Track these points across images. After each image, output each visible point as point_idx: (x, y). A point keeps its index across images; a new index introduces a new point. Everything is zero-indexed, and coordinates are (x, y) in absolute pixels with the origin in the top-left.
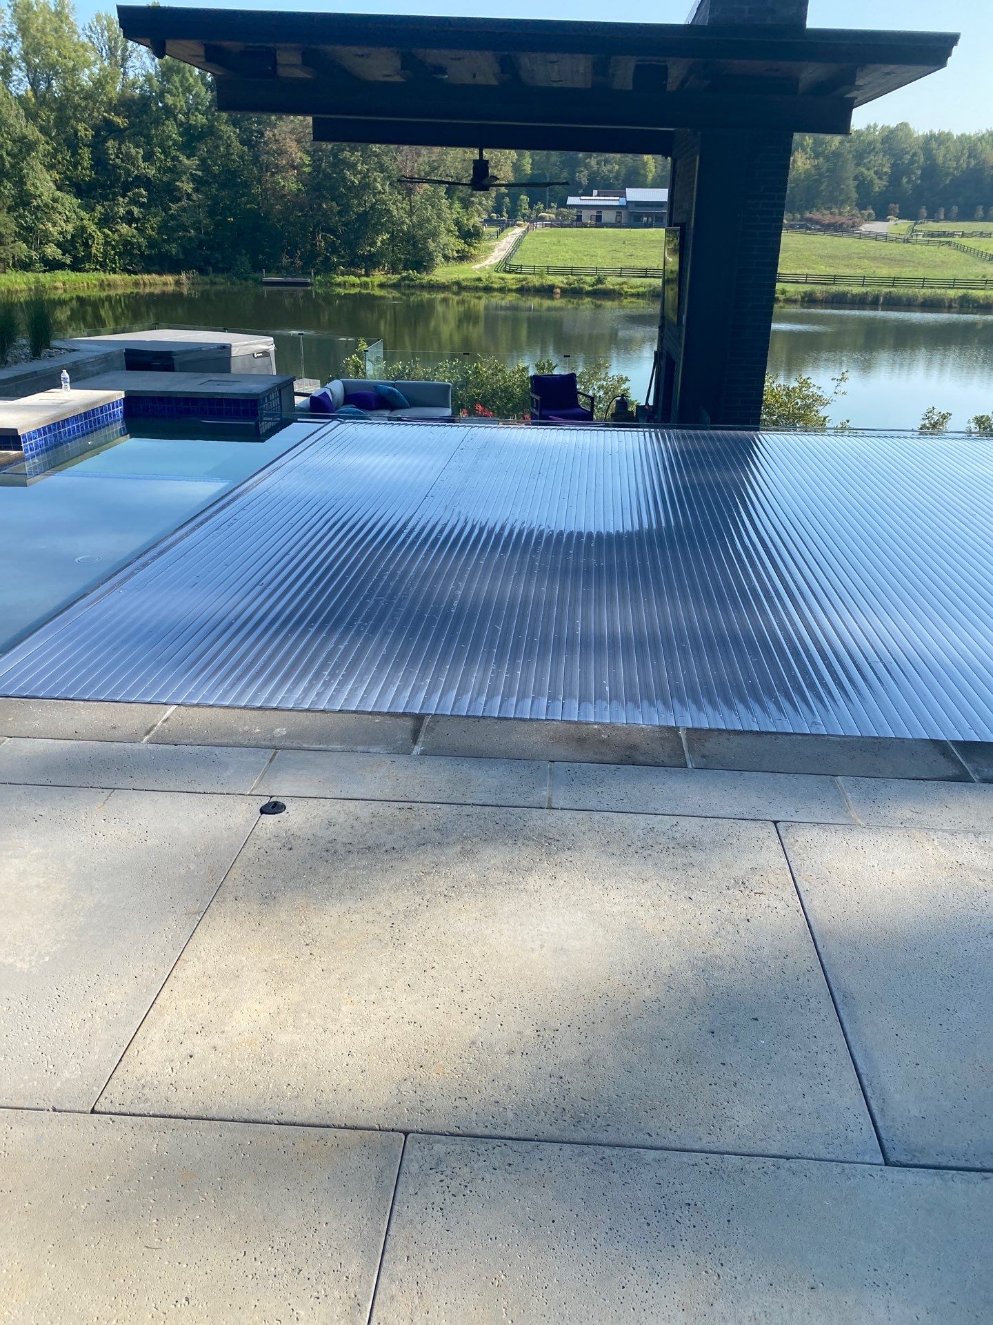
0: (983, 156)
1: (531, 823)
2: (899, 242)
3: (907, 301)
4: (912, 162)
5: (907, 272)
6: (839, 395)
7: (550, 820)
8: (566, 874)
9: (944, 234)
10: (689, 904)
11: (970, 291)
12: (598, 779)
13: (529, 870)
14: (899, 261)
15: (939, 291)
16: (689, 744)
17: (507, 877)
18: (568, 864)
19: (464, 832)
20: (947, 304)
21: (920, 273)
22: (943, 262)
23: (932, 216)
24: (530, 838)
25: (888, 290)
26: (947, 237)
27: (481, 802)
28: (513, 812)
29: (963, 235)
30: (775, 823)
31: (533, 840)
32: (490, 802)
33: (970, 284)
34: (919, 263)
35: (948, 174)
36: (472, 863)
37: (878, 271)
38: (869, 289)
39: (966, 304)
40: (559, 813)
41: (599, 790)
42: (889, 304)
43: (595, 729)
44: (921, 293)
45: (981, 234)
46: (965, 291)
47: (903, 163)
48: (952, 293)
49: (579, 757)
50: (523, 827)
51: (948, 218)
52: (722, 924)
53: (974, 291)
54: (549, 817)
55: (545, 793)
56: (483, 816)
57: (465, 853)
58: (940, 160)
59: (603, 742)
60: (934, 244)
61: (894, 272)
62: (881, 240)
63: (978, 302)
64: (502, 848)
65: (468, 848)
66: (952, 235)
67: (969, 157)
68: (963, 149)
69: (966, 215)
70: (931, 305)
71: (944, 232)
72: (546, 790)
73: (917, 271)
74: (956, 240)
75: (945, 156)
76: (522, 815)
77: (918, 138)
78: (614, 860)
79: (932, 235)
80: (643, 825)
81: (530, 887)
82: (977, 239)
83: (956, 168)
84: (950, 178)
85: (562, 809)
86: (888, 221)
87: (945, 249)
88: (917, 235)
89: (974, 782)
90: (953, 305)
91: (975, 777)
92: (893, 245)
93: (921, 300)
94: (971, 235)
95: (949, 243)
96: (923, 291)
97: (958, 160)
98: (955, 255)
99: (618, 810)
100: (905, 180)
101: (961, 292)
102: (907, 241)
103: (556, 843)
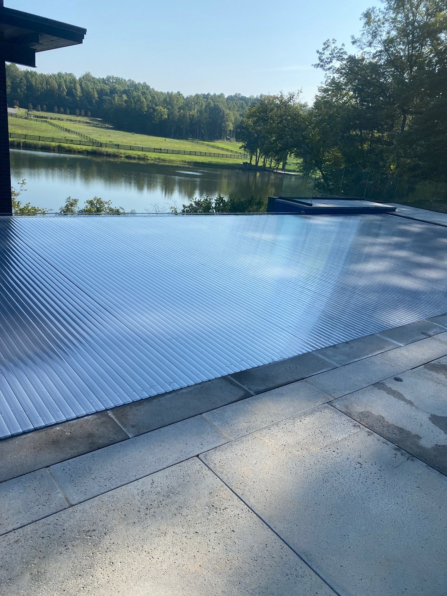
0: (53, 85)
1: (67, 525)
2: (23, 119)
3: (34, 145)
4: (20, 82)
5: (30, 133)
6: (23, 191)
7: (78, 515)
8: (117, 556)
9: (42, 117)
10: (199, 538)
11: (61, 144)
12: (86, 468)
13: (91, 566)
14: (25, 127)
15: (47, 143)
16: (120, 421)
17: (81, 581)
18: (113, 546)
19: (22, 558)
20: (52, 149)
21: (37, 134)
22: (45, 129)
23: (35, 108)
24: (74, 538)
25: (24, 140)
26: (44, 118)
27: (19, 525)
28: (49, 522)
29: (51, 119)
30: (197, 456)
31: (77, 539)
32: (26, 522)
33: (60, 140)
34: (35, 129)
35: (38, 90)
36: (46, 584)
37: (16, 131)
38: (14, 139)
39: (60, 149)
40: (80, 507)
41: (93, 476)
42: (25, 147)
43: (59, 430)
44: (40, 143)
45: (59, 119)
46: (59, 143)
47: (17, 82)
48: (53, 144)
49: (63, 456)
50: (63, 532)
51: (42, 110)
52: (224, 542)
53: (63, 144)
54: (76, 514)
55: (60, 495)
56: (28, 537)
57: (37, 578)
58: (34, 83)
59: (70, 438)
60: (39, 121)
61: (25, 132)
62: (14, 117)
63: (66, 149)
64: (60, 557)
65: (35, 571)
66: (47, 118)
67: (47, 84)
68: (43, 80)
69: (50, 109)
70: (45, 148)
71: (43, 116)
72: (59, 493)
73: (35, 133)
74: (48, 120)
75: (35, 82)
76: (56, 521)
77: (21, 72)
78: (138, 529)
79: (37, 117)
80: (136, 492)
81: (102, 581)
82: (58, 121)
83: (42, 88)
84: (40, 92)
85: (79, 503)
86: (15, 108)
87: (44, 123)
88: (30, 116)
89: (253, 396)
90: (55, 149)
91: (252, 392)
92: (20, 119)
93: (40, 146)
94: (55, 119)
95: (46, 121)
96: (40, 142)
97: (42, 85)
98: (50, 127)
99: (114, 487)
100: (19, 90)
101: (57, 144)
102: (26, 118)
103: (94, 533)
